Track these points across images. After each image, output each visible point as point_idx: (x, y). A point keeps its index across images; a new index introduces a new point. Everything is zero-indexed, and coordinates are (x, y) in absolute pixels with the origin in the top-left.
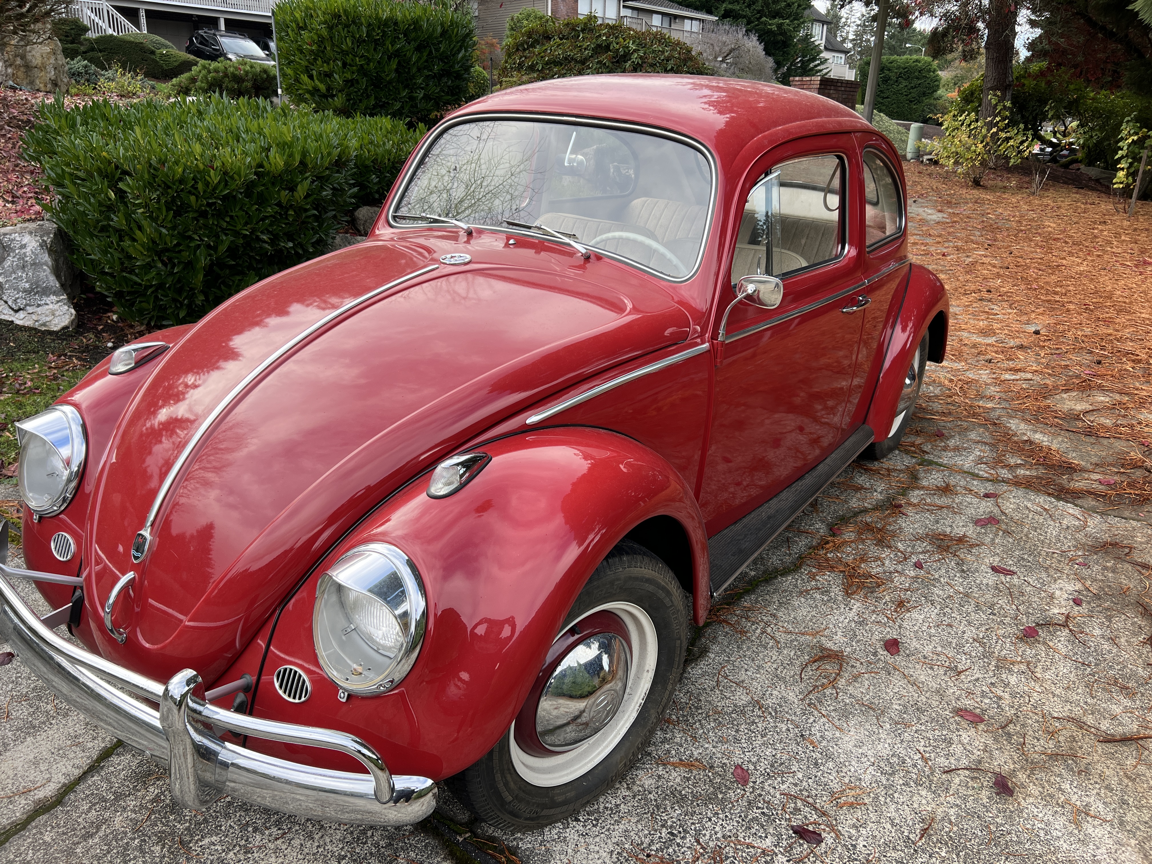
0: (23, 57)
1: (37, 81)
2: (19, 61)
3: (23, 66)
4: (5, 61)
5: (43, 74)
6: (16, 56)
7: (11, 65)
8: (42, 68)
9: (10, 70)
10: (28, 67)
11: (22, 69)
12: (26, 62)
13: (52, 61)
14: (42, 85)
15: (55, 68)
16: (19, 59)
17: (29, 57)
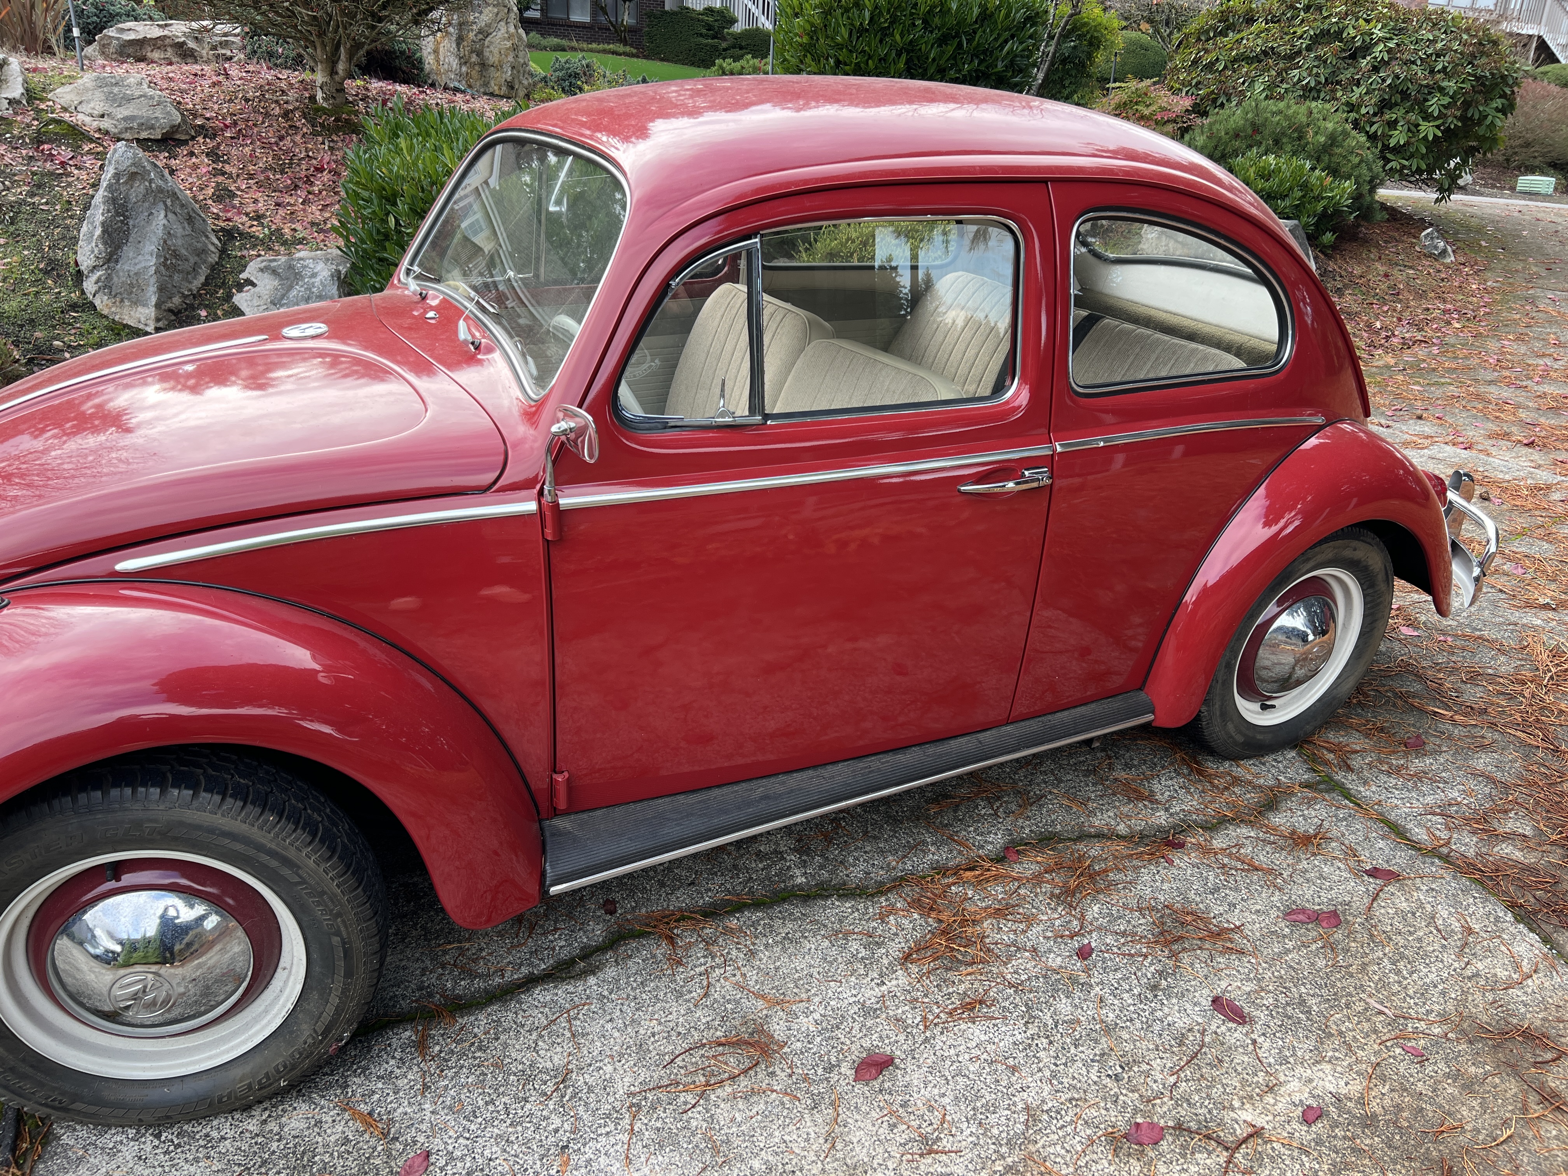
0: (479, 54)
1: (492, 83)
2: (474, 58)
3: (479, 64)
4: (461, 58)
5: (498, 74)
6: (472, 52)
7: (466, 63)
8: (499, 67)
9: (464, 69)
10: (483, 65)
11: (477, 68)
12: (482, 59)
13: (510, 58)
14: (496, 88)
15: (513, 68)
16: (474, 55)
17: (486, 54)
